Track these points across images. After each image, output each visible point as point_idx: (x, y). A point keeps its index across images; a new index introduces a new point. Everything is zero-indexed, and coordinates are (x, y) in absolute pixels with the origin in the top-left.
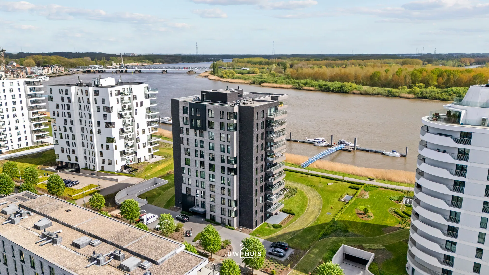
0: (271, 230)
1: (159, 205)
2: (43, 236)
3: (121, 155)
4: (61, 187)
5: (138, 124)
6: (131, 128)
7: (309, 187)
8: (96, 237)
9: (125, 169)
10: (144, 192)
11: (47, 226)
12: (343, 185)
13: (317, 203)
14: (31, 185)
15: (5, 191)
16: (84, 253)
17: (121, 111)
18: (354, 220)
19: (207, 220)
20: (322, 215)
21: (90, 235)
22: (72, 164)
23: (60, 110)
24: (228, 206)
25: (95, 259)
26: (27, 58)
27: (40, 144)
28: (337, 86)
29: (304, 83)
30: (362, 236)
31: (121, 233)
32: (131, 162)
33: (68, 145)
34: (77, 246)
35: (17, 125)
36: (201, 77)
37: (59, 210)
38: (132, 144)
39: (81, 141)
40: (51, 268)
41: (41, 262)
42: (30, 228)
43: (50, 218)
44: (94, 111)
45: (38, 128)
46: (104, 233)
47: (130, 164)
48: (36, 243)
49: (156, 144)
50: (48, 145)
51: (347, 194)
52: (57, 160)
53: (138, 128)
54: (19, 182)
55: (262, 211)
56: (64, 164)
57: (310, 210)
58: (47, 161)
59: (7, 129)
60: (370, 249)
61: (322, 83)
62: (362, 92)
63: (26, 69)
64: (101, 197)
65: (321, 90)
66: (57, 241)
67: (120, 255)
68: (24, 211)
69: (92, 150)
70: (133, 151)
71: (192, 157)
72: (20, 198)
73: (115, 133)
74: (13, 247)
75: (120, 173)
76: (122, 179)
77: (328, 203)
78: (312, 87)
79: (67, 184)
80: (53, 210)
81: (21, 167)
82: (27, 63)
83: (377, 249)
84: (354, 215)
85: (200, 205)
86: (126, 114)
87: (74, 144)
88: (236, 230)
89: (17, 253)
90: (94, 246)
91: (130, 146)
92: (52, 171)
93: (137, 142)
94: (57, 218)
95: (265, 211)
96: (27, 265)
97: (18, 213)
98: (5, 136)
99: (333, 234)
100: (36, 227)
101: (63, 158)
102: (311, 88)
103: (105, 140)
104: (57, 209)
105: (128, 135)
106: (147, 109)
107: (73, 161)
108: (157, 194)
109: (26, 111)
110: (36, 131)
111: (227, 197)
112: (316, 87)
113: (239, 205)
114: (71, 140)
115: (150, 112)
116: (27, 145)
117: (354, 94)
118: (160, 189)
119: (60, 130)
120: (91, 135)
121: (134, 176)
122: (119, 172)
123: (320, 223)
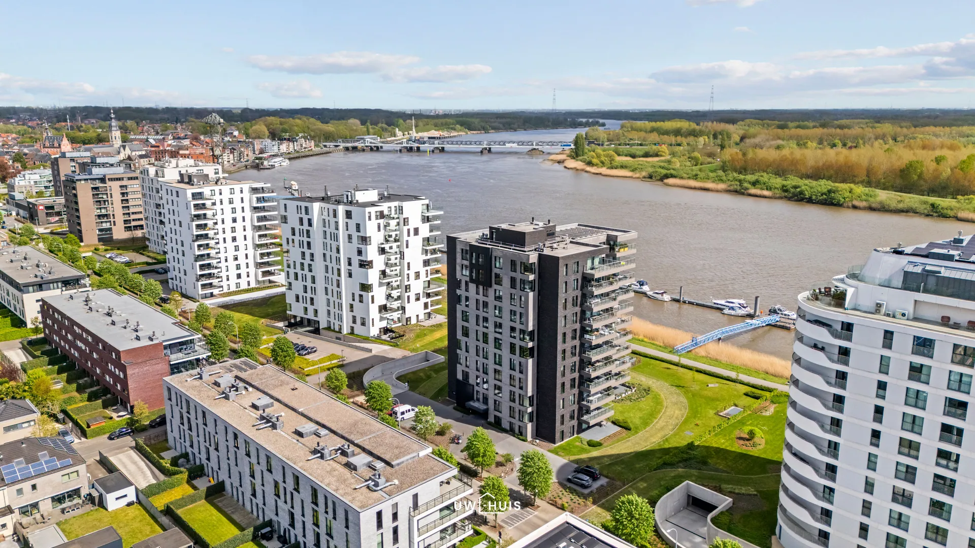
0: (583, 449)
1: (424, 394)
2: (262, 418)
3: (380, 311)
4: (289, 356)
5: (409, 264)
6: (398, 271)
7: (674, 388)
8: (324, 426)
9: (385, 334)
10: (406, 373)
11: (267, 406)
12: (736, 390)
13: (675, 415)
14: (251, 349)
15: (217, 354)
16: (307, 444)
17: (383, 244)
18: (727, 446)
19: (490, 423)
20: (675, 435)
21: (318, 423)
22: (309, 320)
23: (297, 238)
24: (520, 404)
25: (319, 452)
26: (256, 124)
27: (268, 284)
28: (820, 190)
29: (751, 181)
30: (728, 473)
31: (355, 424)
32: (395, 322)
33: (306, 292)
34: (300, 434)
35: (236, 253)
36: (550, 163)
37: (283, 388)
38: (399, 294)
39: (324, 285)
40: (268, 457)
41: (257, 449)
42: (247, 407)
43: (272, 397)
44: (344, 242)
45: (266, 259)
46: (333, 422)
47: (393, 326)
48: (253, 426)
49: (437, 295)
50: (279, 286)
51: (736, 405)
52: (288, 312)
53: (409, 269)
54: (235, 343)
55: (572, 417)
56: (298, 319)
57: (661, 423)
58: (274, 314)
59: (223, 260)
60: (730, 492)
61: (792, 181)
62: (873, 205)
63: (253, 145)
64: (342, 374)
65: (786, 197)
66: (278, 426)
67: (349, 451)
68: (241, 385)
69: (339, 300)
70: (399, 305)
71: (472, 325)
72: (236, 366)
73: (373, 276)
74: (226, 428)
75: (377, 340)
76: (377, 349)
77: (695, 417)
78: (767, 189)
79: (299, 350)
80: (275, 386)
81: (239, 320)
82: (255, 132)
83: (743, 494)
84: (732, 439)
85: (481, 400)
86: (391, 248)
87: (314, 290)
88: (530, 442)
89: (231, 437)
90: (320, 437)
91: (396, 297)
92: (280, 329)
93: (406, 292)
94: (280, 397)
95: (578, 419)
96: (242, 452)
97: (233, 386)
98: (219, 270)
99: (681, 465)
100: (254, 406)
101: (297, 310)
102: (766, 193)
103: (358, 287)
104: (281, 385)
105: (393, 280)
106: (424, 239)
107: (310, 316)
108: (424, 377)
109: (249, 233)
110: (262, 263)
111: (517, 391)
112: (776, 191)
113: (537, 404)
114: (309, 284)
115: (429, 245)
116: (249, 285)
117: (855, 207)
118: (431, 370)
119: (295, 268)
120: (338, 278)
121: (396, 345)
122: (376, 338)
123: (667, 446)
